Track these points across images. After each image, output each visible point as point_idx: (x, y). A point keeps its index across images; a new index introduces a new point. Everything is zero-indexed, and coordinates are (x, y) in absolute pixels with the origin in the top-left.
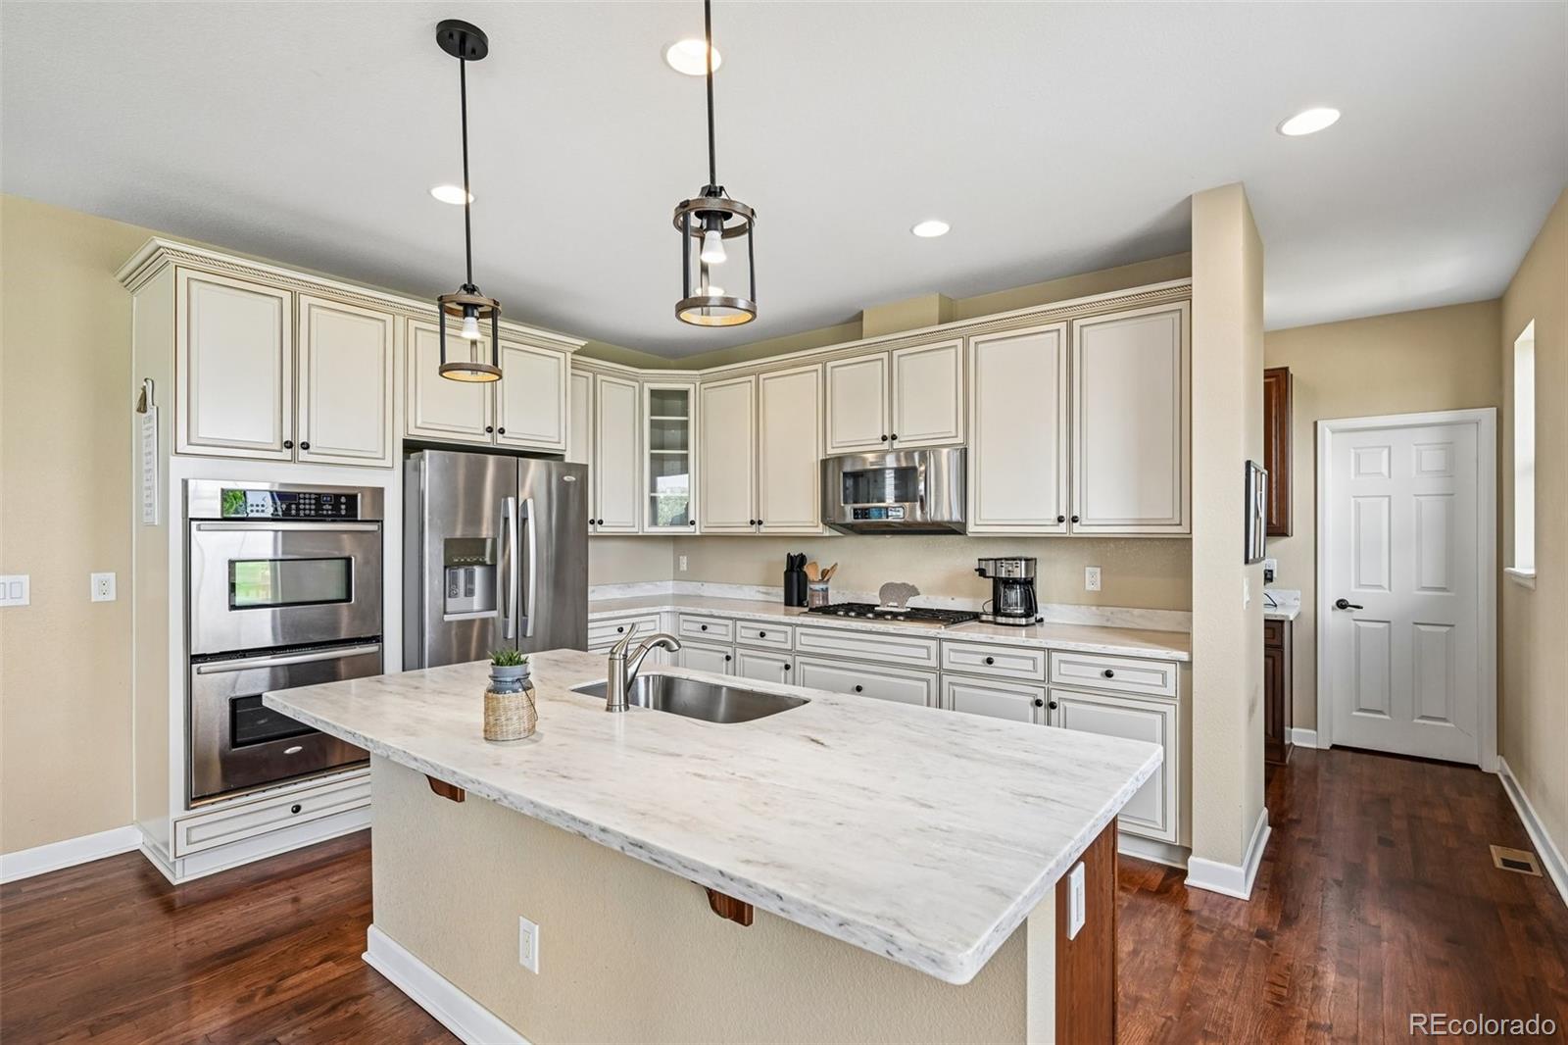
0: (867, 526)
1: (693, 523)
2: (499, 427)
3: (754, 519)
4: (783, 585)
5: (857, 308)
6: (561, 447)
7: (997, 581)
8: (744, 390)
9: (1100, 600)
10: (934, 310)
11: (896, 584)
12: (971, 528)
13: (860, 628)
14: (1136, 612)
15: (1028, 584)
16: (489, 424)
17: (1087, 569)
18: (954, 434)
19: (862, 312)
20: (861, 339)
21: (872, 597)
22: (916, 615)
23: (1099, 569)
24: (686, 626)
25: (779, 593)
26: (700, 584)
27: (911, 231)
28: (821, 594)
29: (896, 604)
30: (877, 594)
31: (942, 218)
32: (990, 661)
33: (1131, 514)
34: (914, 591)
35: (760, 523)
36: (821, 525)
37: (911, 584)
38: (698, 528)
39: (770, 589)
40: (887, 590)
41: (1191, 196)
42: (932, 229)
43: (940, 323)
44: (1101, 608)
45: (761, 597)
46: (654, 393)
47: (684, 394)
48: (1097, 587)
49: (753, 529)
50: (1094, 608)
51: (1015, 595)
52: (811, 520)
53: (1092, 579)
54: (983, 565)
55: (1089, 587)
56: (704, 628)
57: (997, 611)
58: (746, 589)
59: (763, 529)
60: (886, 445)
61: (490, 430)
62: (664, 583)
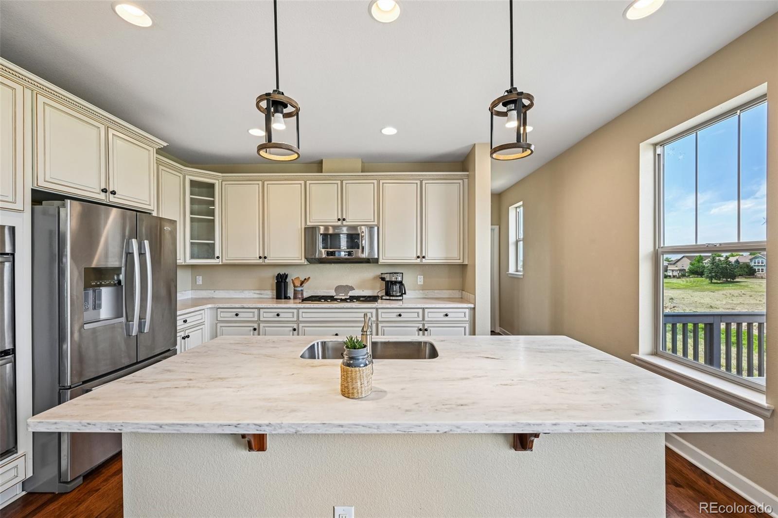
0: (331, 259)
1: (218, 258)
2: (111, 190)
3: (261, 255)
4: (275, 289)
5: (319, 158)
6: (151, 208)
7: (387, 283)
8: (254, 189)
9: (423, 288)
10: (359, 166)
11: (343, 286)
12: (381, 261)
13: (337, 307)
14: (436, 291)
15: (401, 283)
16: (103, 187)
17: (418, 276)
18: (373, 221)
19: (322, 160)
20: (322, 172)
21: (332, 293)
22: (352, 299)
23: (422, 276)
24: (222, 315)
25: (270, 293)
26: (213, 291)
27: (381, 131)
28: (300, 292)
29: (344, 295)
30: (334, 291)
31: (394, 127)
32: (400, 315)
33: (443, 255)
34: (352, 288)
35: (265, 258)
36: (303, 258)
37: (350, 285)
38: (220, 261)
39: (262, 292)
40: (338, 289)
41: (475, 144)
42: (389, 131)
43: (362, 172)
44: (424, 291)
45: (256, 296)
46: (192, 182)
47: (212, 186)
48: (422, 283)
49: (261, 261)
50: (421, 291)
51: (396, 288)
52: (298, 256)
53: (420, 280)
54: (383, 276)
55: (419, 283)
56: (237, 315)
57: (387, 294)
58: (246, 292)
59: (267, 261)
60: (339, 223)
61: (104, 191)
62: (186, 292)
